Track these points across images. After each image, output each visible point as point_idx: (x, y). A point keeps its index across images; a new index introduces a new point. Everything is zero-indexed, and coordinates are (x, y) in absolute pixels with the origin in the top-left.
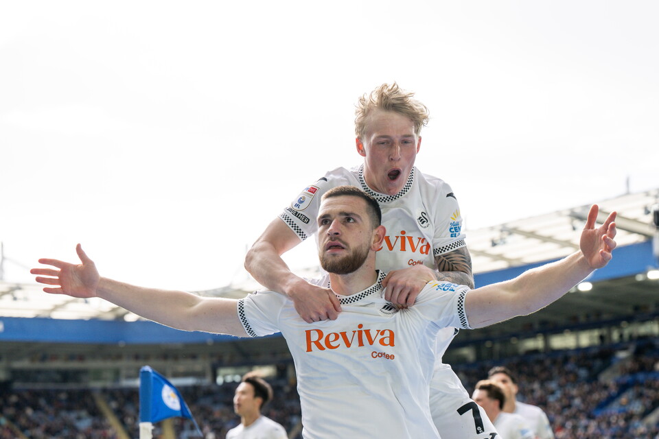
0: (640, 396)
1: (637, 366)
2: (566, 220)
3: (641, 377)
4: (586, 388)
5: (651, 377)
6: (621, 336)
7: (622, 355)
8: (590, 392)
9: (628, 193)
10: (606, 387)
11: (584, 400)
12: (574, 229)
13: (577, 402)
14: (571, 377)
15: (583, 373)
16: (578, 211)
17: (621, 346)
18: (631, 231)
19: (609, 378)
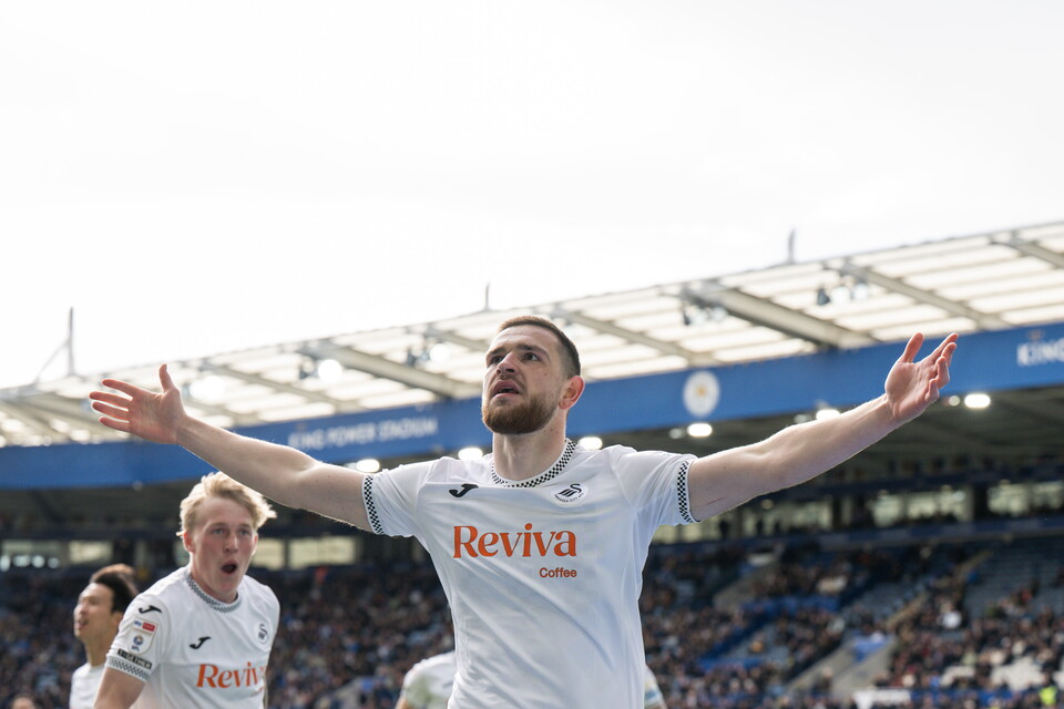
0: (786, 638)
1: (784, 582)
2: (675, 303)
3: (791, 603)
4: (690, 617)
5: (809, 604)
6: (760, 526)
7: (759, 560)
8: (695, 626)
9: (791, 263)
10: (725, 618)
11: (682, 641)
12: (687, 322)
13: (672, 641)
14: (663, 596)
15: (685, 589)
16: (696, 288)
17: (759, 543)
18: (791, 334)
19: (732, 602)
